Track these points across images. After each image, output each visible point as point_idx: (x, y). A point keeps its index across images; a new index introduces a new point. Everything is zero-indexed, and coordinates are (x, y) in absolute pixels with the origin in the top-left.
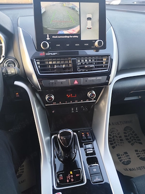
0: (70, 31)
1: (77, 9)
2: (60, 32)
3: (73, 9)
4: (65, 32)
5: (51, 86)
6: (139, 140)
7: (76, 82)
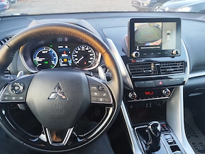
0: (154, 43)
1: (160, 27)
2: (147, 44)
3: (158, 27)
4: (151, 44)
5: (141, 86)
6: (195, 133)
7: (161, 83)
